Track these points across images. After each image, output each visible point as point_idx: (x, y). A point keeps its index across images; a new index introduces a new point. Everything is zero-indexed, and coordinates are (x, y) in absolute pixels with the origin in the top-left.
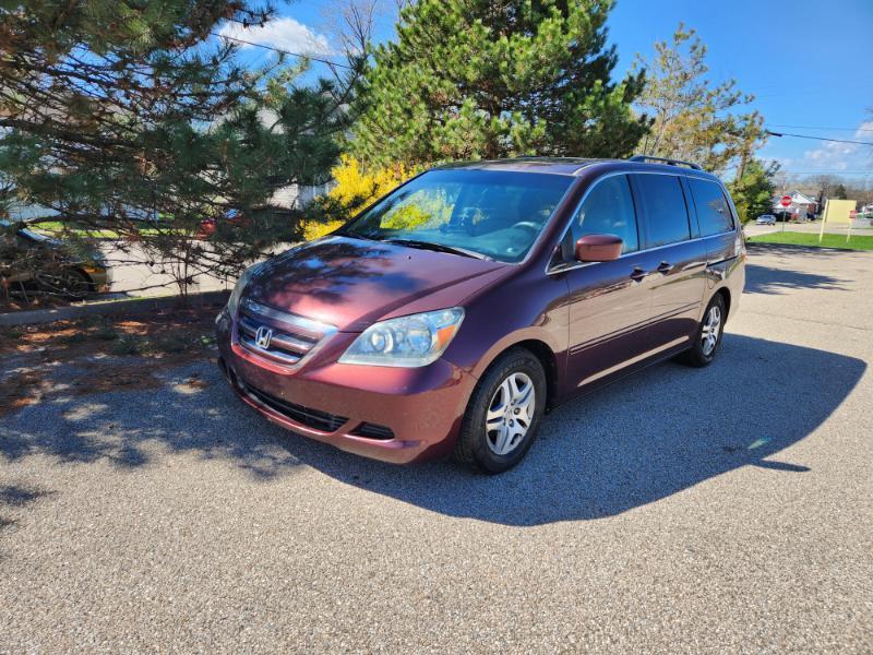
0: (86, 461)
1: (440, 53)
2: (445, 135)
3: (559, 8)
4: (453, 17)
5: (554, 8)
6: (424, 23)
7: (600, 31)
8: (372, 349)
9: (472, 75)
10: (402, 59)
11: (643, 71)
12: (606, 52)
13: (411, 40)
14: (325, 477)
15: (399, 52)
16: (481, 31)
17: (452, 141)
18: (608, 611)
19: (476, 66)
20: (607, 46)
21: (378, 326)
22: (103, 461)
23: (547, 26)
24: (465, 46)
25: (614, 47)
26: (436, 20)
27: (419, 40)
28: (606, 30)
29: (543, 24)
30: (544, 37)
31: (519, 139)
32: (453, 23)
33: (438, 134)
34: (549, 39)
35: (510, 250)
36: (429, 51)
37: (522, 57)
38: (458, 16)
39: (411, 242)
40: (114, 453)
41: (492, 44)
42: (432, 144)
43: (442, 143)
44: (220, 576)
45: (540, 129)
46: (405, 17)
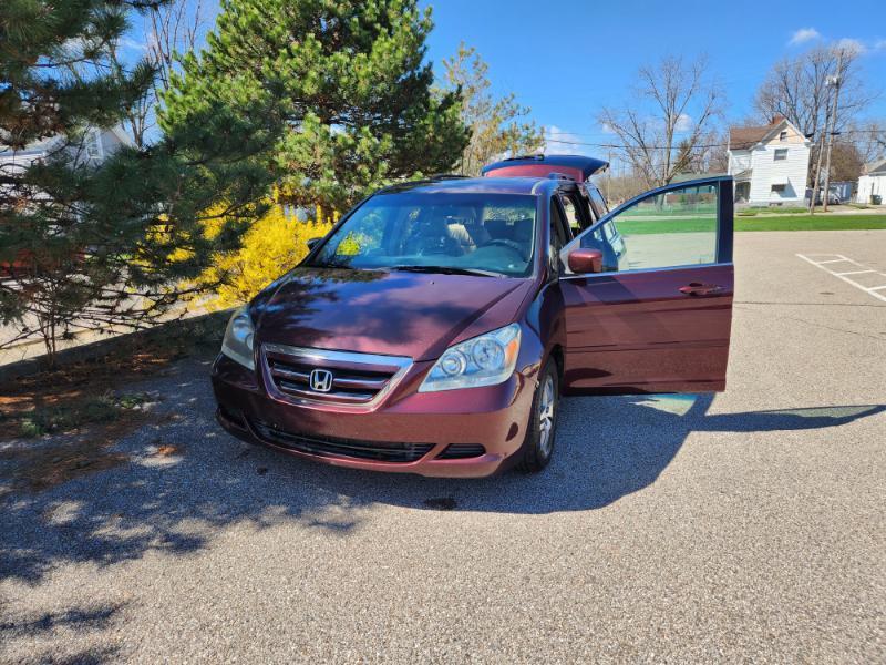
0: (135, 557)
1: (270, 65)
2: (291, 150)
3: (383, 25)
4: (279, 29)
5: (378, 26)
6: (244, 33)
7: (421, 49)
8: (443, 374)
9: (310, 89)
10: (218, 70)
11: (460, 87)
12: (425, 69)
13: (230, 50)
14: (402, 510)
15: (214, 61)
16: (314, 46)
17: (300, 157)
18: (713, 552)
19: (314, 81)
20: (424, 63)
21: (451, 351)
22: (151, 552)
23: (381, 45)
24: (298, 60)
25: (431, 64)
26: (259, 31)
27: (241, 51)
28: (425, 48)
29: (377, 43)
30: (380, 55)
31: (367, 153)
32: (280, 35)
33: (283, 149)
34: (385, 56)
35: (511, 266)
36: (252, 62)
37: (363, 73)
38: (283, 27)
39: (416, 267)
40: (155, 542)
41: (327, 59)
42: (276, 158)
43: (288, 158)
44: (402, 621)
45: (387, 143)
46: (223, 26)
